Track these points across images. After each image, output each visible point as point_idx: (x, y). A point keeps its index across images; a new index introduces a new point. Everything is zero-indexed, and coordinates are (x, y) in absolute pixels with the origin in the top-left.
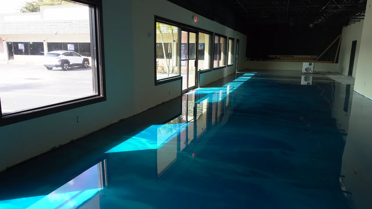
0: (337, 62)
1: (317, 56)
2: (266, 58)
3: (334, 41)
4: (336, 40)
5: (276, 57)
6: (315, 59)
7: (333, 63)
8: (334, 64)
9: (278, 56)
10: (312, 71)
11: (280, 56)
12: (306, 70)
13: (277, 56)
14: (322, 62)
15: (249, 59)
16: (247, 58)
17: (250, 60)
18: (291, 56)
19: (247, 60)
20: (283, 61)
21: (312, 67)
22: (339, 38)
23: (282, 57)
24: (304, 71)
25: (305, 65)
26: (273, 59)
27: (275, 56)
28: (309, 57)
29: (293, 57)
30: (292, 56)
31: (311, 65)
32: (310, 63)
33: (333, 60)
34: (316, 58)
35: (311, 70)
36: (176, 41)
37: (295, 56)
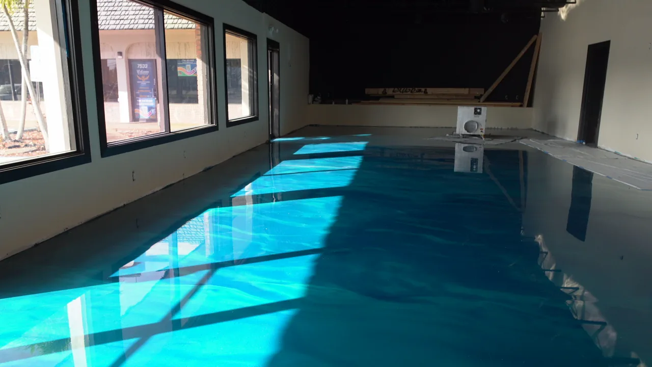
0: (530, 104)
1: (483, 90)
2: (358, 96)
3: (523, 52)
4: (526, 49)
5: (385, 92)
6: (478, 98)
7: (521, 106)
8: (525, 109)
9: (390, 91)
10: (484, 131)
11: (394, 91)
12: (467, 126)
13: (387, 89)
14: (495, 106)
15: (316, 99)
16: (311, 97)
17: (320, 101)
18: (420, 91)
19: (314, 100)
20: (403, 104)
21: (481, 119)
22: (535, 43)
23: (399, 93)
24: (461, 130)
25: (464, 114)
26: (376, 98)
27: (380, 91)
28: (464, 91)
29: (426, 92)
30: (423, 89)
31: (480, 113)
32: (476, 110)
33: (521, 100)
34: (481, 95)
35: (480, 127)
36: (124, 54)
37: (430, 90)
